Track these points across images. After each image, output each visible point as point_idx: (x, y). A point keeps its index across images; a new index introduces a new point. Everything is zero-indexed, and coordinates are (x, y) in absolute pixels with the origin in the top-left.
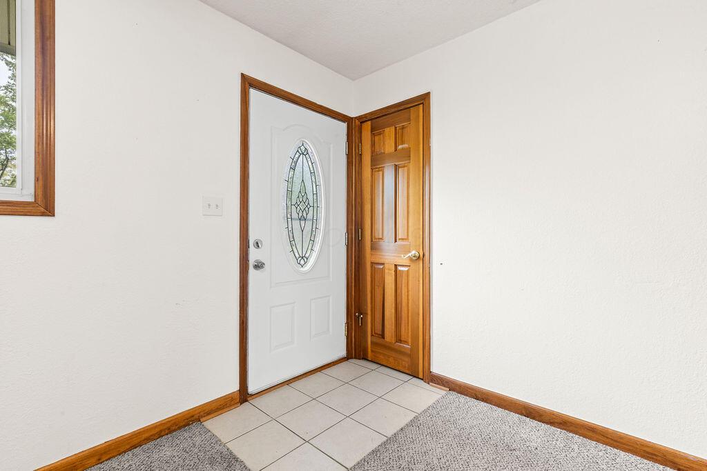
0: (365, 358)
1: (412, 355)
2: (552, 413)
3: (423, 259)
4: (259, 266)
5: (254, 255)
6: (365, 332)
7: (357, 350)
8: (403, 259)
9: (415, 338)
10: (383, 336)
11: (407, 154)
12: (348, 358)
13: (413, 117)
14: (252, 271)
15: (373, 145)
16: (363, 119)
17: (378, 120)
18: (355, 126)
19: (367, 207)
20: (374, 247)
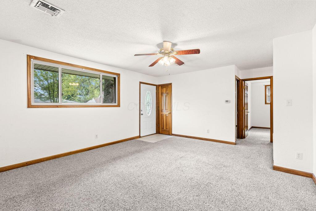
0: (160, 133)
1: (169, 131)
2: (190, 136)
3: (171, 113)
4: (142, 114)
5: (141, 113)
6: (160, 128)
7: (158, 132)
8: (167, 113)
9: (169, 128)
10: (163, 128)
11: (168, 93)
12: (156, 133)
13: (169, 86)
14: (141, 115)
15: (161, 91)
16: (159, 85)
17: (163, 86)
18: (158, 86)
19: (160, 103)
20: (162, 111)
